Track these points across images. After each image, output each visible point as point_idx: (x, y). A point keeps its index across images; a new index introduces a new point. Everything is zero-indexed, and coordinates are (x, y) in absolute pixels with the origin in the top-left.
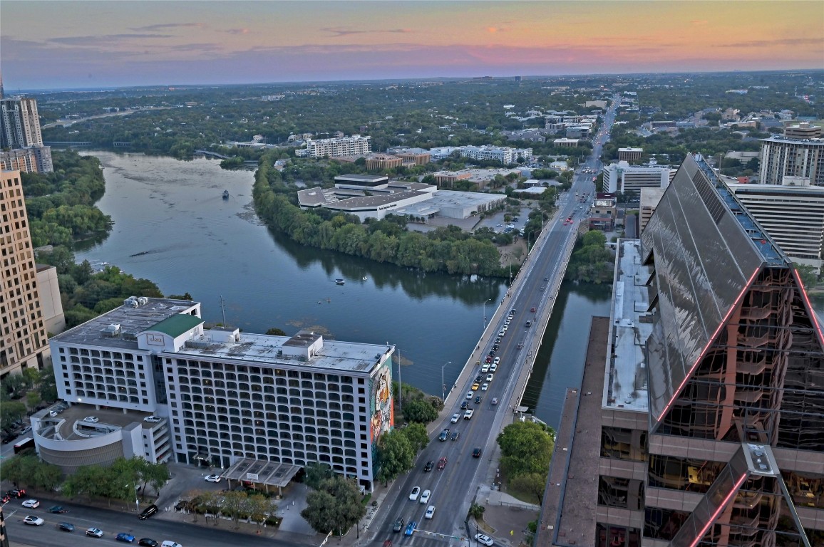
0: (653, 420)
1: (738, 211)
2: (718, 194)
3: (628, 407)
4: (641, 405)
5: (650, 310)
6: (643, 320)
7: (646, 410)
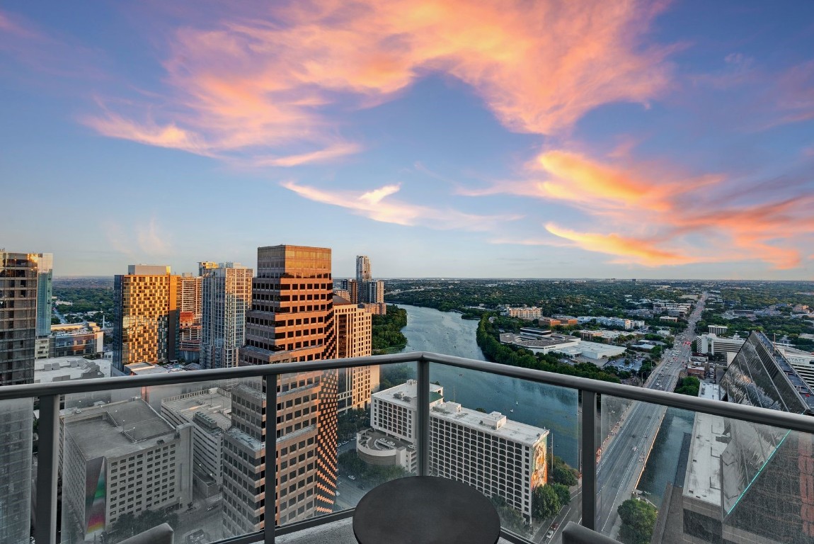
0: (725, 512)
1: (790, 373)
2: (774, 360)
3: (702, 499)
4: (715, 498)
5: (724, 433)
6: (718, 439)
7: (719, 504)
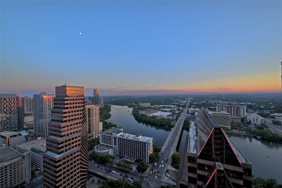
0: (197, 156)
1: (210, 117)
2: (207, 114)
3: (192, 153)
4: (195, 152)
5: (196, 134)
6: (195, 136)
7: (196, 153)
